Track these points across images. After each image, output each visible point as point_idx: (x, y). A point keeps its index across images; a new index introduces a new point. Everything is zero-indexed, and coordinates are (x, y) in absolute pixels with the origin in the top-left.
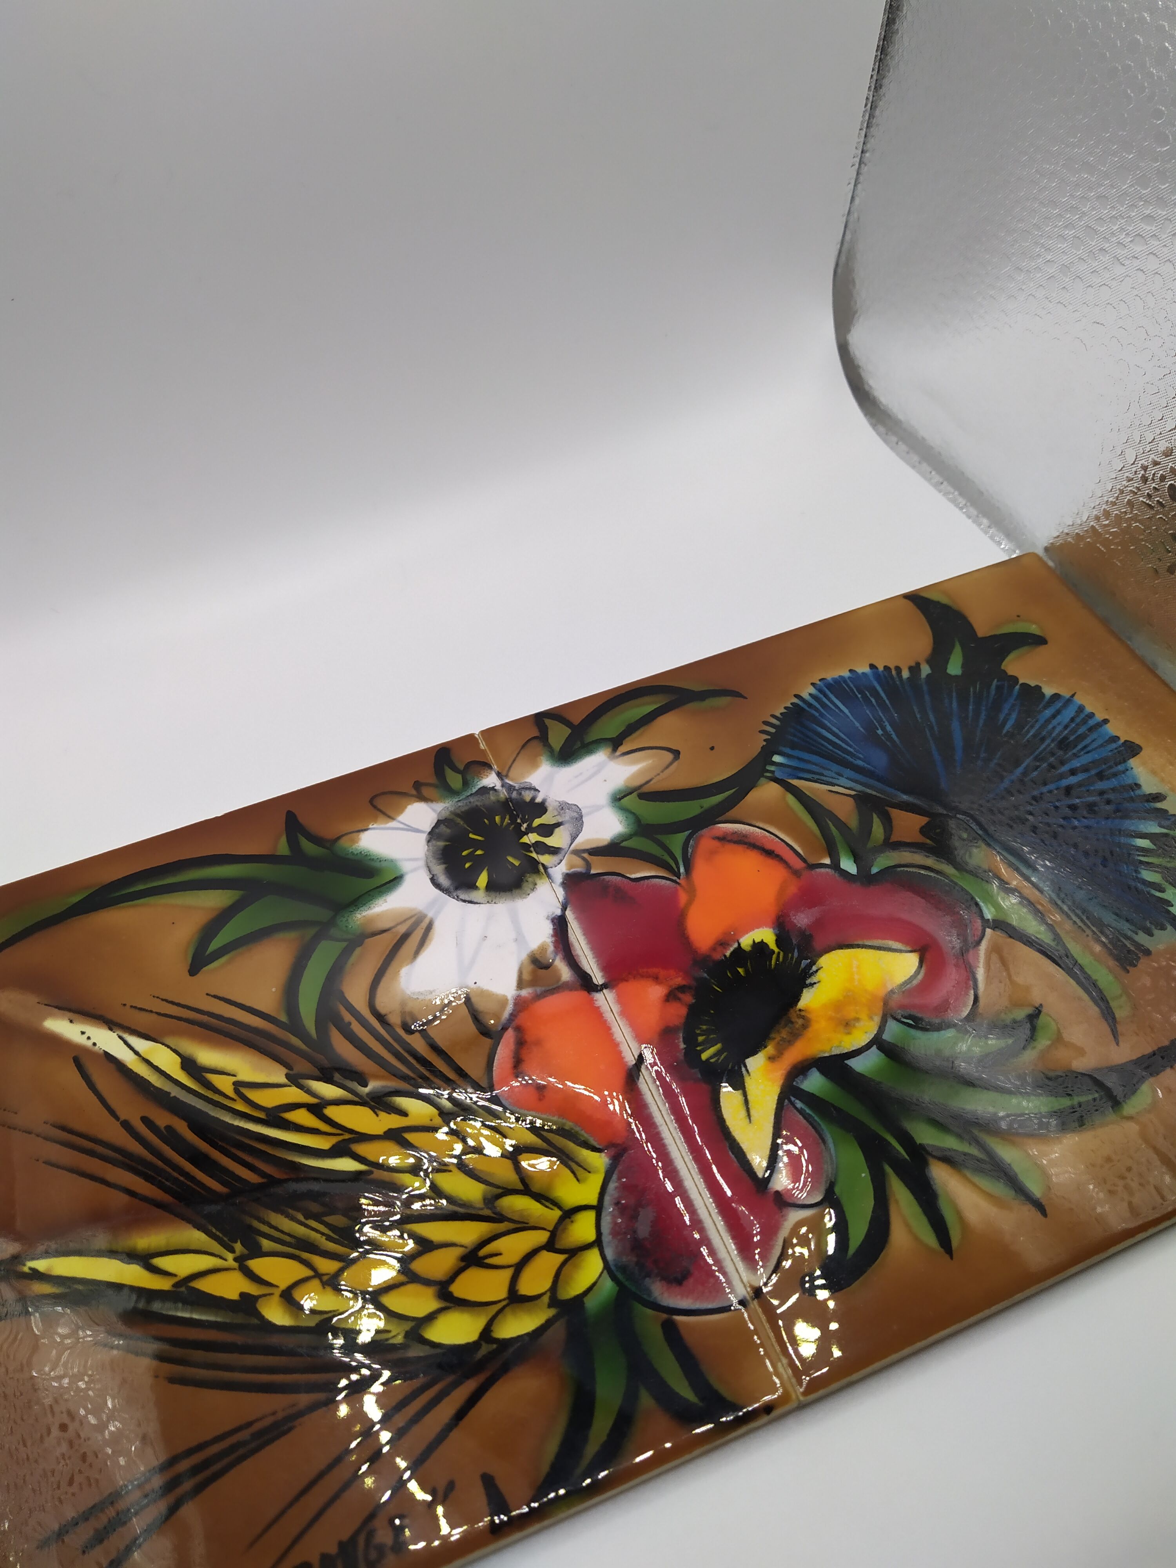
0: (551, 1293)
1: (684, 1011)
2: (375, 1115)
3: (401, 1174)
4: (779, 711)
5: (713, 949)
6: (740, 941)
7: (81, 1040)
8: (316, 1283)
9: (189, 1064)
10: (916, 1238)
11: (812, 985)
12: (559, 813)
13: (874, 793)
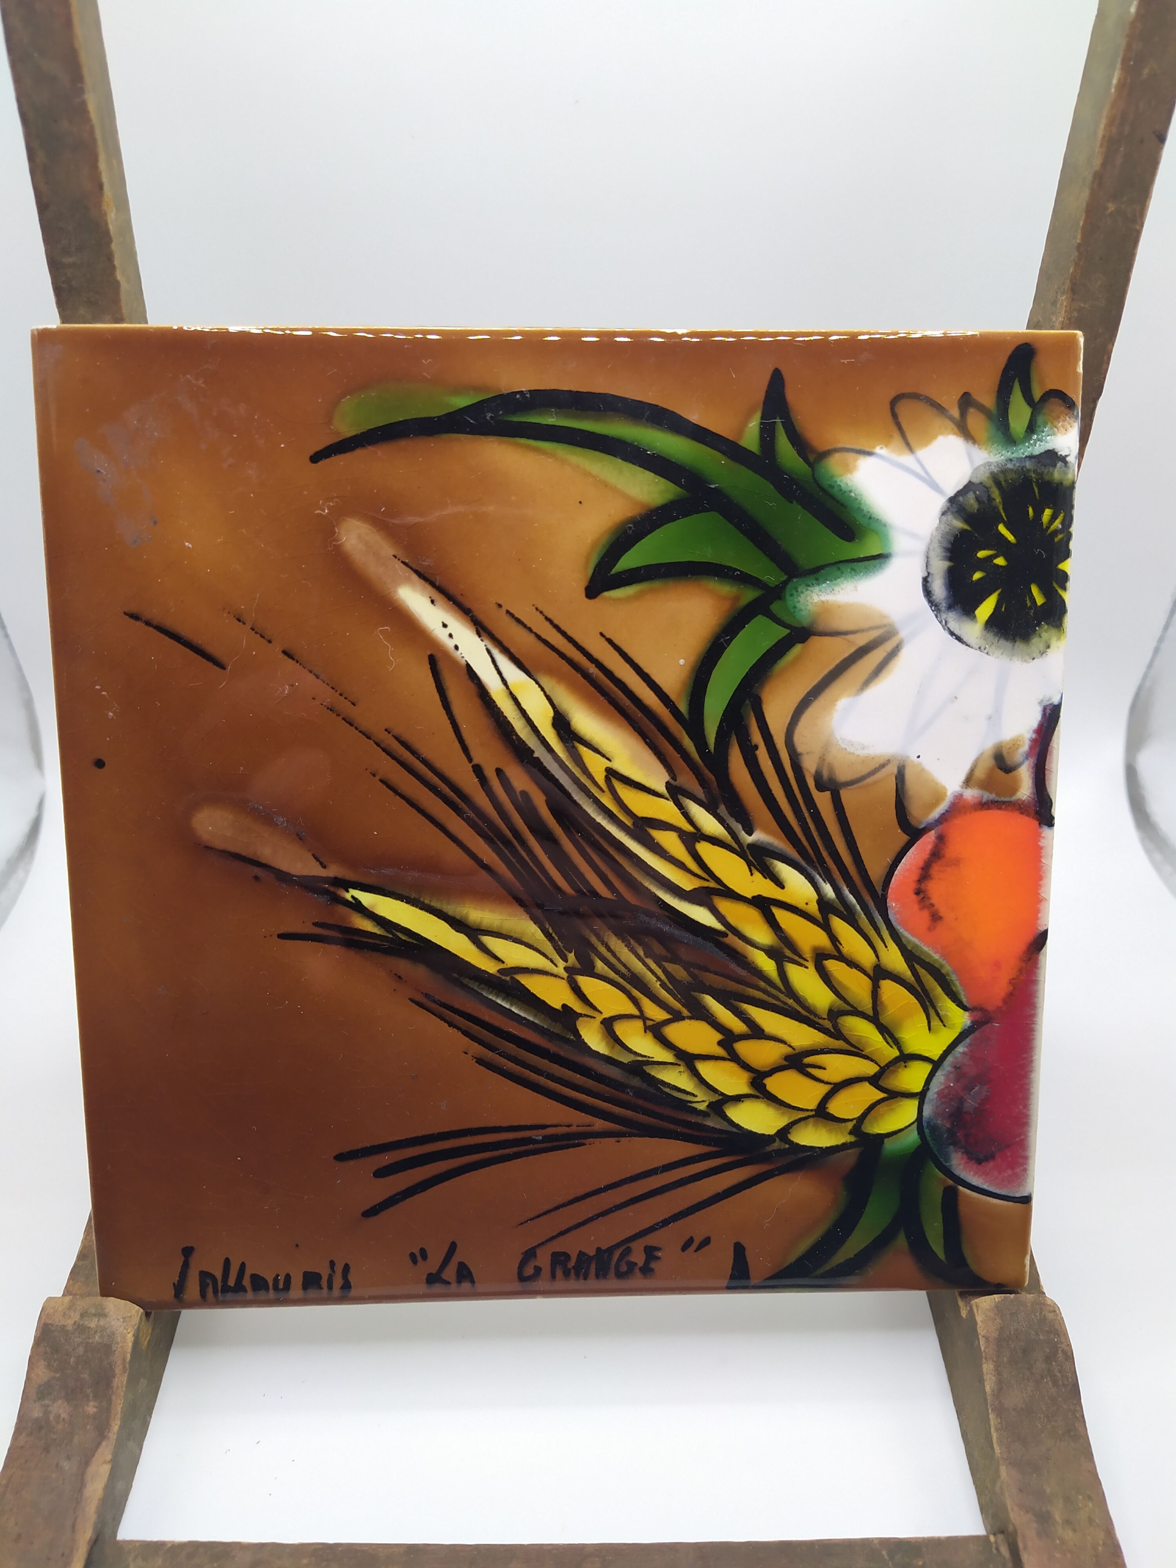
0: (857, 1122)
2: (749, 873)
3: (756, 950)
7: (441, 634)
8: (639, 1024)
9: (561, 723)
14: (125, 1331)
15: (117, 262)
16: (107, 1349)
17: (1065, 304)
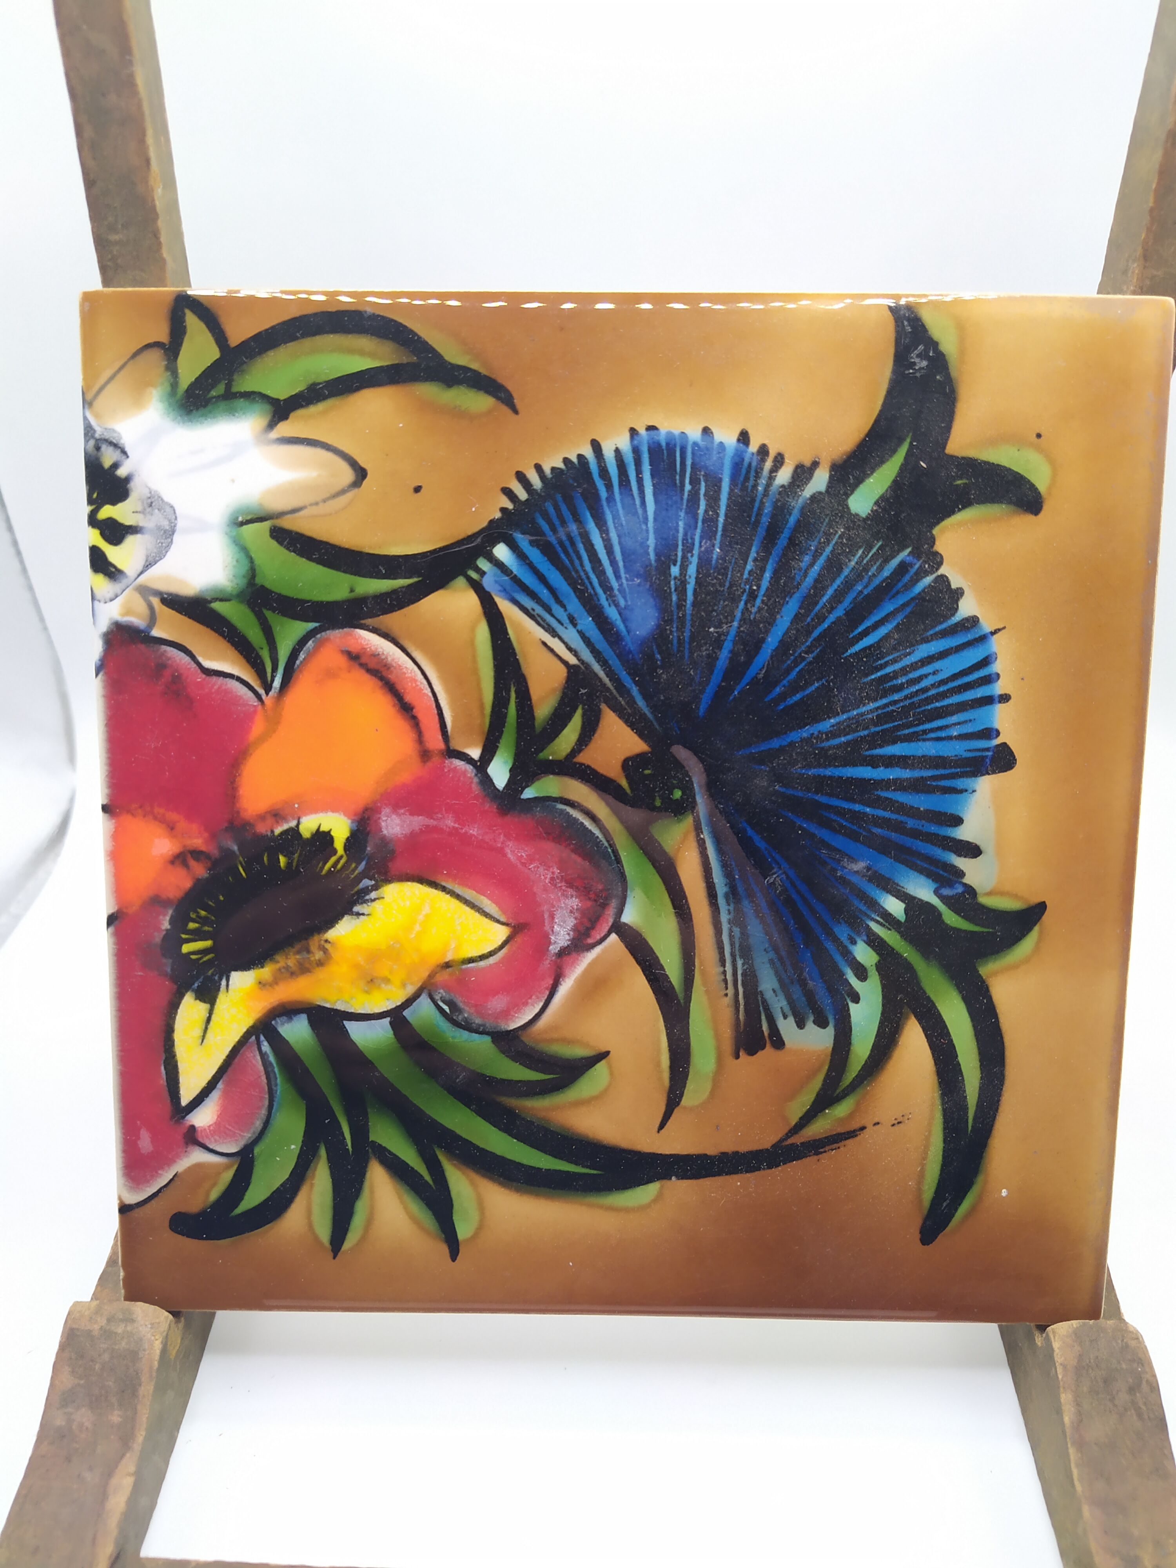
1: (188, 884)
4: (553, 462)
5: (262, 817)
6: (301, 820)
10: (310, 1225)
11: (358, 914)
12: (145, 509)
13: (602, 674)
14: (153, 1338)
15: (163, 239)
16: (134, 1355)
17: (1137, 272)
